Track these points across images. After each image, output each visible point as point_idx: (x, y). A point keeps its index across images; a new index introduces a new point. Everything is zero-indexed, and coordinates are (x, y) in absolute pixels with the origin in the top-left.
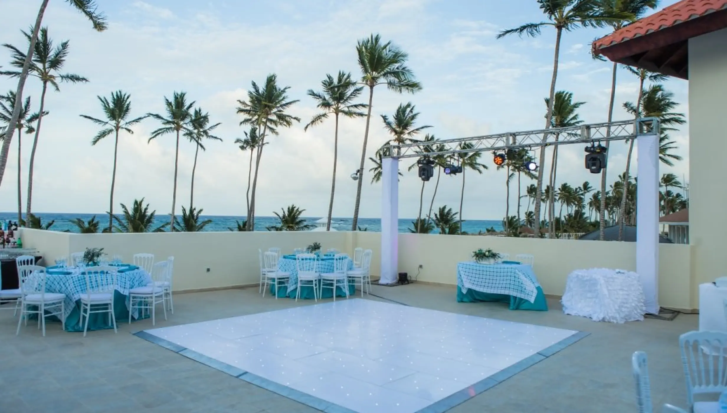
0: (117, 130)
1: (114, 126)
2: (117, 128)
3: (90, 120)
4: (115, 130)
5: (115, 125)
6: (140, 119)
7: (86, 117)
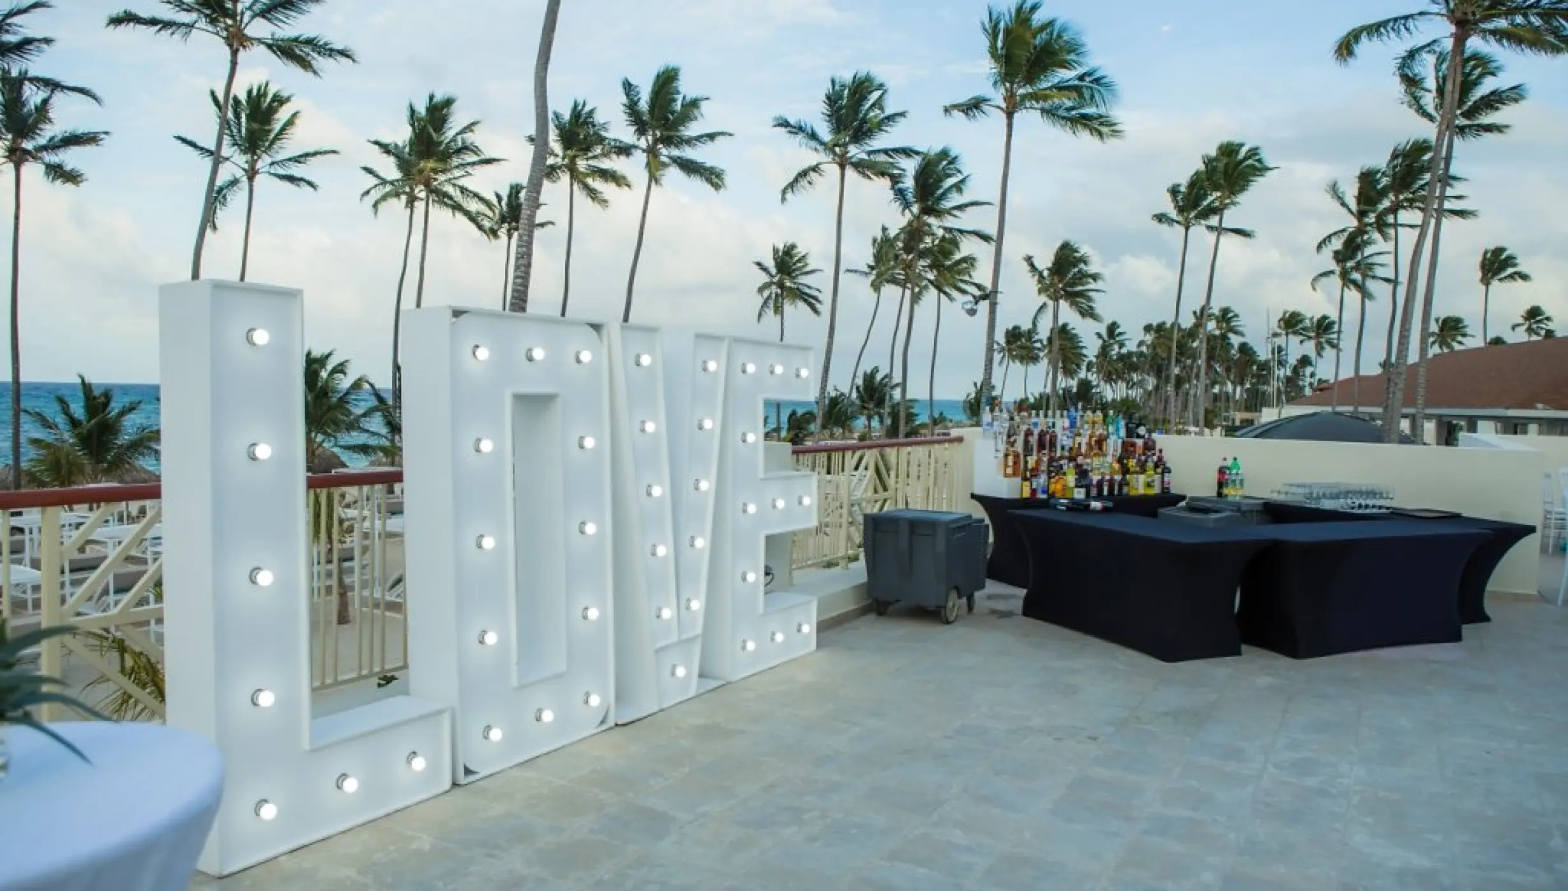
0: (251, 179)
1: (244, 170)
2: (252, 174)
3: (190, 149)
4: (245, 179)
5: (246, 166)
6: (307, 155)
7: (184, 141)
